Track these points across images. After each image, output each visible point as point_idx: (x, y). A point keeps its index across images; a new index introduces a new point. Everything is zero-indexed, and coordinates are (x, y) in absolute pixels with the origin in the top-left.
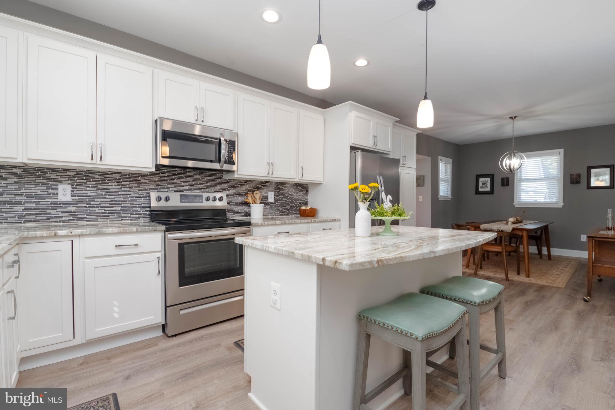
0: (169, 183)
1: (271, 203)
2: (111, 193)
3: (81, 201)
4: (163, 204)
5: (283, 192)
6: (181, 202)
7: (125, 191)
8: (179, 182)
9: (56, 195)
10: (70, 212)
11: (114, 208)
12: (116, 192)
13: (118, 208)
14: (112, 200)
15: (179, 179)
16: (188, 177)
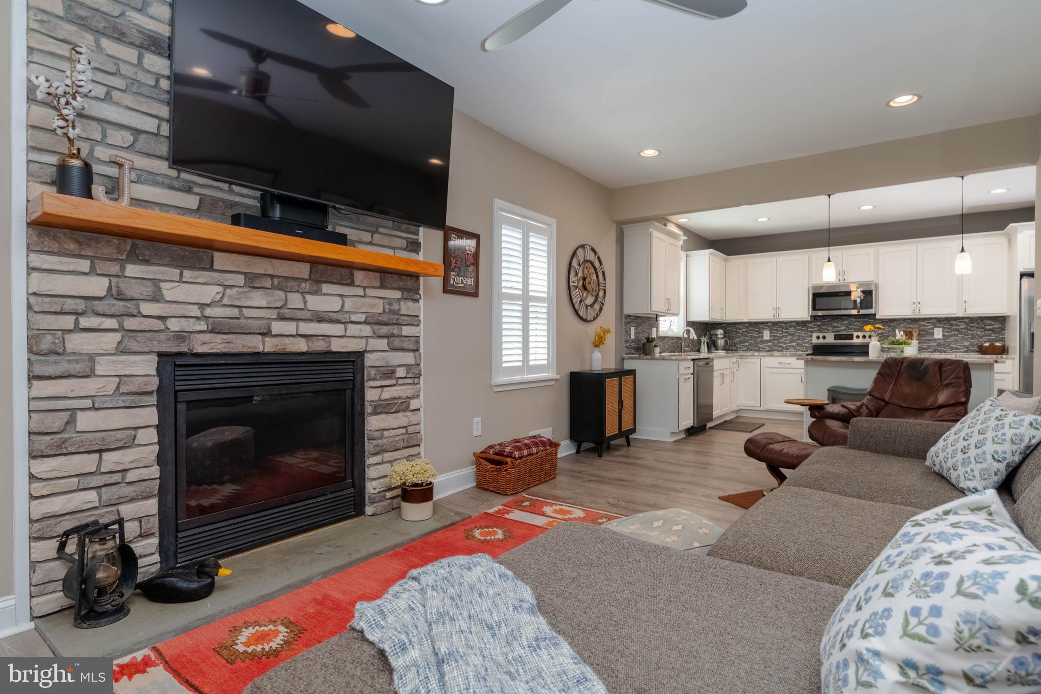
0: (828, 326)
1: (940, 339)
2: (790, 335)
3: (774, 340)
4: (821, 341)
5: (958, 327)
6: (835, 339)
7: (799, 333)
8: (836, 325)
9: (762, 337)
10: (769, 346)
11: (792, 344)
12: (794, 334)
13: (794, 344)
14: (791, 339)
15: (836, 323)
16: (844, 320)
